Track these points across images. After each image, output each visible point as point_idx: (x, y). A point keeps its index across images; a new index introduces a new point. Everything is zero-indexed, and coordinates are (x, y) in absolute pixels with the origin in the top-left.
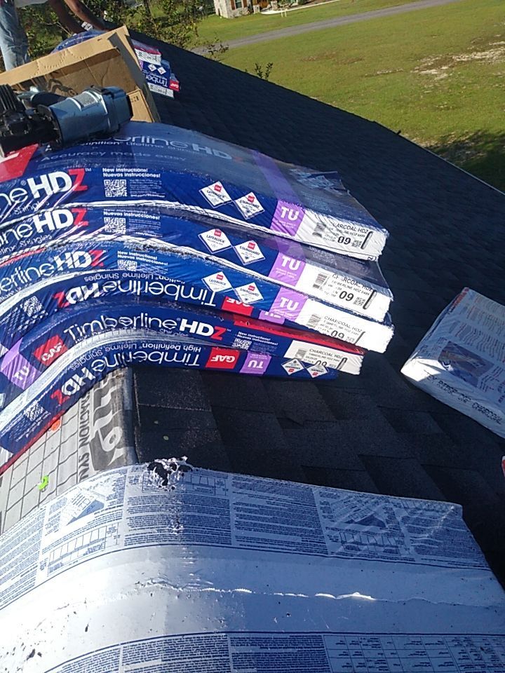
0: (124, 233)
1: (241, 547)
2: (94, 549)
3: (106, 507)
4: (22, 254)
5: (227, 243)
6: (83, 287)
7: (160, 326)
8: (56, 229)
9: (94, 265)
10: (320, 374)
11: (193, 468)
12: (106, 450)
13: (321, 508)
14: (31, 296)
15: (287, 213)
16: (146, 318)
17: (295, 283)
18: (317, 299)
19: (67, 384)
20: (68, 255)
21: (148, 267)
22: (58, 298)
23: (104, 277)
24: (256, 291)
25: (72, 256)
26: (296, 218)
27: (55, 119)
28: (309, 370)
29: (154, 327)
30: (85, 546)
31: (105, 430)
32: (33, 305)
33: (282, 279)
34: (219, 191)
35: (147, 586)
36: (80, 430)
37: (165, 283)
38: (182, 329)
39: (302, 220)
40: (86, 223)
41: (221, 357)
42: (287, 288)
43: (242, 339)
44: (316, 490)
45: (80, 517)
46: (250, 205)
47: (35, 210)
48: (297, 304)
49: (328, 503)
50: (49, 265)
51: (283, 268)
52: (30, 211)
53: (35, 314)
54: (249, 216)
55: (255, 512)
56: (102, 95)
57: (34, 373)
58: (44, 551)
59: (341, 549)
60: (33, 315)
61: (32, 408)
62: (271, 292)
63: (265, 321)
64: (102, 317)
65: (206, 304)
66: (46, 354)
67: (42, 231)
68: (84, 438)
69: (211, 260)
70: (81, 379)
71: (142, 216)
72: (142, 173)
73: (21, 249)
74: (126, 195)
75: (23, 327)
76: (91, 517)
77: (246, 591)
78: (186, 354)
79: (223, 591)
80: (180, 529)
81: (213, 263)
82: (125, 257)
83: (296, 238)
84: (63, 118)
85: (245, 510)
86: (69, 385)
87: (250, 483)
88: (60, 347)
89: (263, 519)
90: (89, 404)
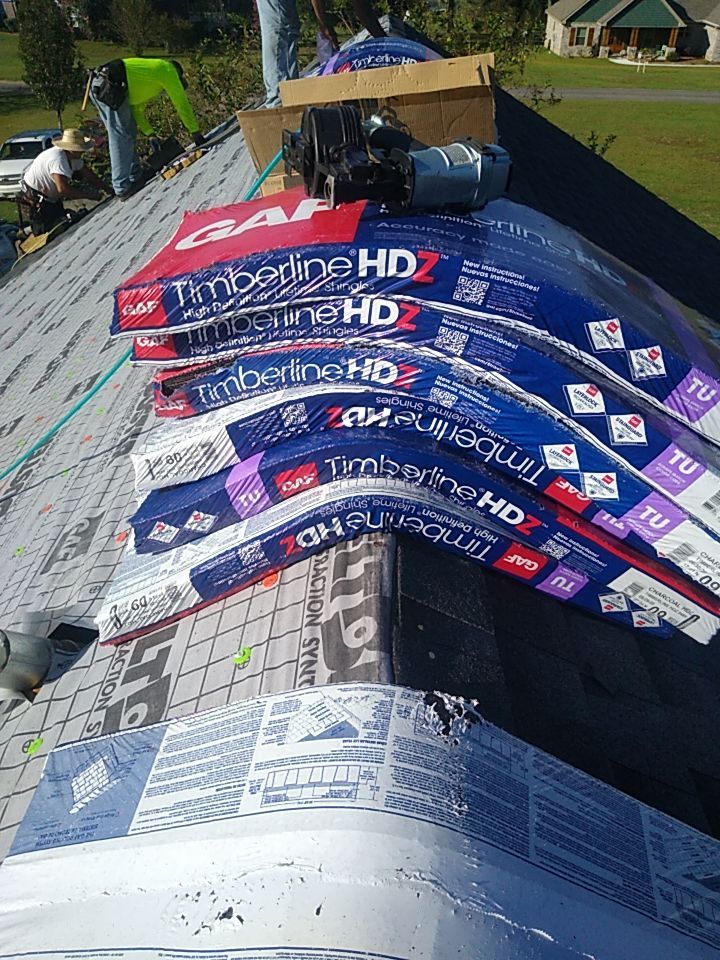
0: (459, 354)
1: (541, 865)
2: (339, 792)
3: (360, 738)
4: (309, 344)
5: (601, 408)
6: (370, 409)
7: (452, 491)
8: (369, 323)
9: (397, 385)
10: (648, 625)
11: (483, 721)
12: (350, 646)
13: (651, 842)
14: (300, 401)
15: (699, 388)
16: (439, 475)
17: (677, 491)
18: (700, 524)
19: (306, 532)
20: (368, 362)
21: (470, 408)
22: (332, 414)
23: (403, 403)
24: (614, 485)
25: (373, 364)
26: (708, 398)
27: (413, 173)
28: (634, 615)
29: (445, 490)
30: (325, 785)
31: (350, 615)
32: (296, 413)
33: (660, 480)
34: (613, 332)
35: (412, 879)
36: (308, 601)
37: (480, 434)
38: (481, 504)
39: (715, 404)
40: (413, 327)
41: (520, 558)
42: (661, 494)
43: (558, 543)
44: (646, 811)
45: (320, 737)
46: (648, 362)
47: (352, 292)
48: (667, 521)
49: (660, 838)
50: (338, 367)
51: (669, 466)
52: (346, 292)
53: (294, 426)
54: (640, 378)
55: (562, 817)
56: (482, 155)
57: (265, 502)
58: (259, 766)
59: (676, 915)
60: (291, 426)
61: (251, 549)
62: (633, 493)
63: (600, 528)
64: (382, 457)
65: (524, 479)
66: (289, 483)
67: (349, 321)
68: (314, 615)
69: (565, 424)
70: (327, 530)
71: (494, 338)
72: (515, 279)
73: (311, 337)
74: (479, 303)
75: (271, 438)
76: (337, 744)
77: (547, 936)
78: (474, 541)
79: (515, 924)
80: (462, 809)
81: (566, 429)
82: (445, 386)
83: (696, 426)
84: (422, 174)
85: (550, 811)
86: (309, 535)
87: (557, 770)
88: (312, 479)
89: (573, 834)
90: (325, 569)
